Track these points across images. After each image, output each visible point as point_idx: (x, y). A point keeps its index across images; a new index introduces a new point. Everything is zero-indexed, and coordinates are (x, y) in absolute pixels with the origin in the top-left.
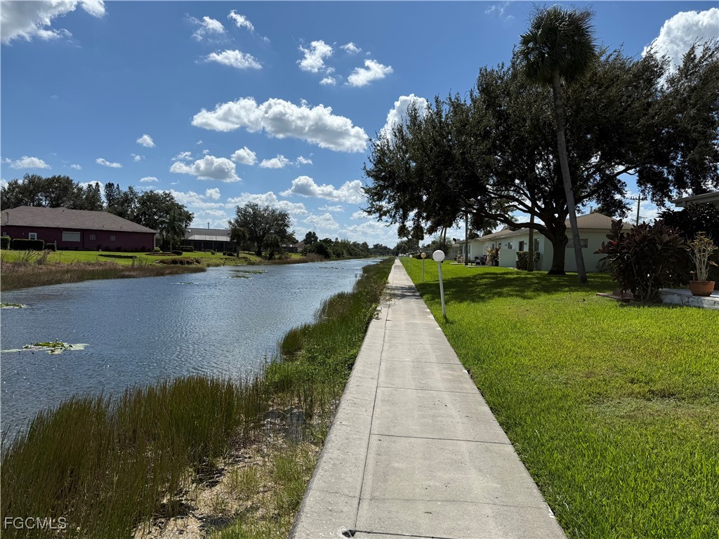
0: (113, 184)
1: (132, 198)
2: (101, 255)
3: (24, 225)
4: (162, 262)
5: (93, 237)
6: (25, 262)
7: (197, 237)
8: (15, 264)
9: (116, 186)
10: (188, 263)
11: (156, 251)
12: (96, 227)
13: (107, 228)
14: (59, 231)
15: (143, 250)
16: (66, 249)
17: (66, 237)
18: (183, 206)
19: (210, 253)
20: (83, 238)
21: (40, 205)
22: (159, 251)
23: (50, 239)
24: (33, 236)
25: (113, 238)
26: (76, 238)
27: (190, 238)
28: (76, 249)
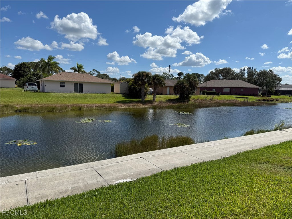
0: (250, 68)
1: (255, 73)
2: (235, 97)
3: (211, 86)
4: (259, 100)
5: (234, 90)
6: (206, 100)
7: (283, 89)
8: (203, 100)
9: (251, 68)
10: (271, 101)
11: (259, 95)
12: (236, 86)
13: (240, 86)
14: (222, 88)
15: (253, 95)
16: (224, 95)
17: (225, 90)
18: (277, 75)
19: (288, 96)
20: (230, 90)
21: (219, 79)
22: (260, 95)
23: (219, 91)
24: (214, 90)
25: (242, 90)
26: (228, 90)
27: (280, 89)
28: (228, 95)
